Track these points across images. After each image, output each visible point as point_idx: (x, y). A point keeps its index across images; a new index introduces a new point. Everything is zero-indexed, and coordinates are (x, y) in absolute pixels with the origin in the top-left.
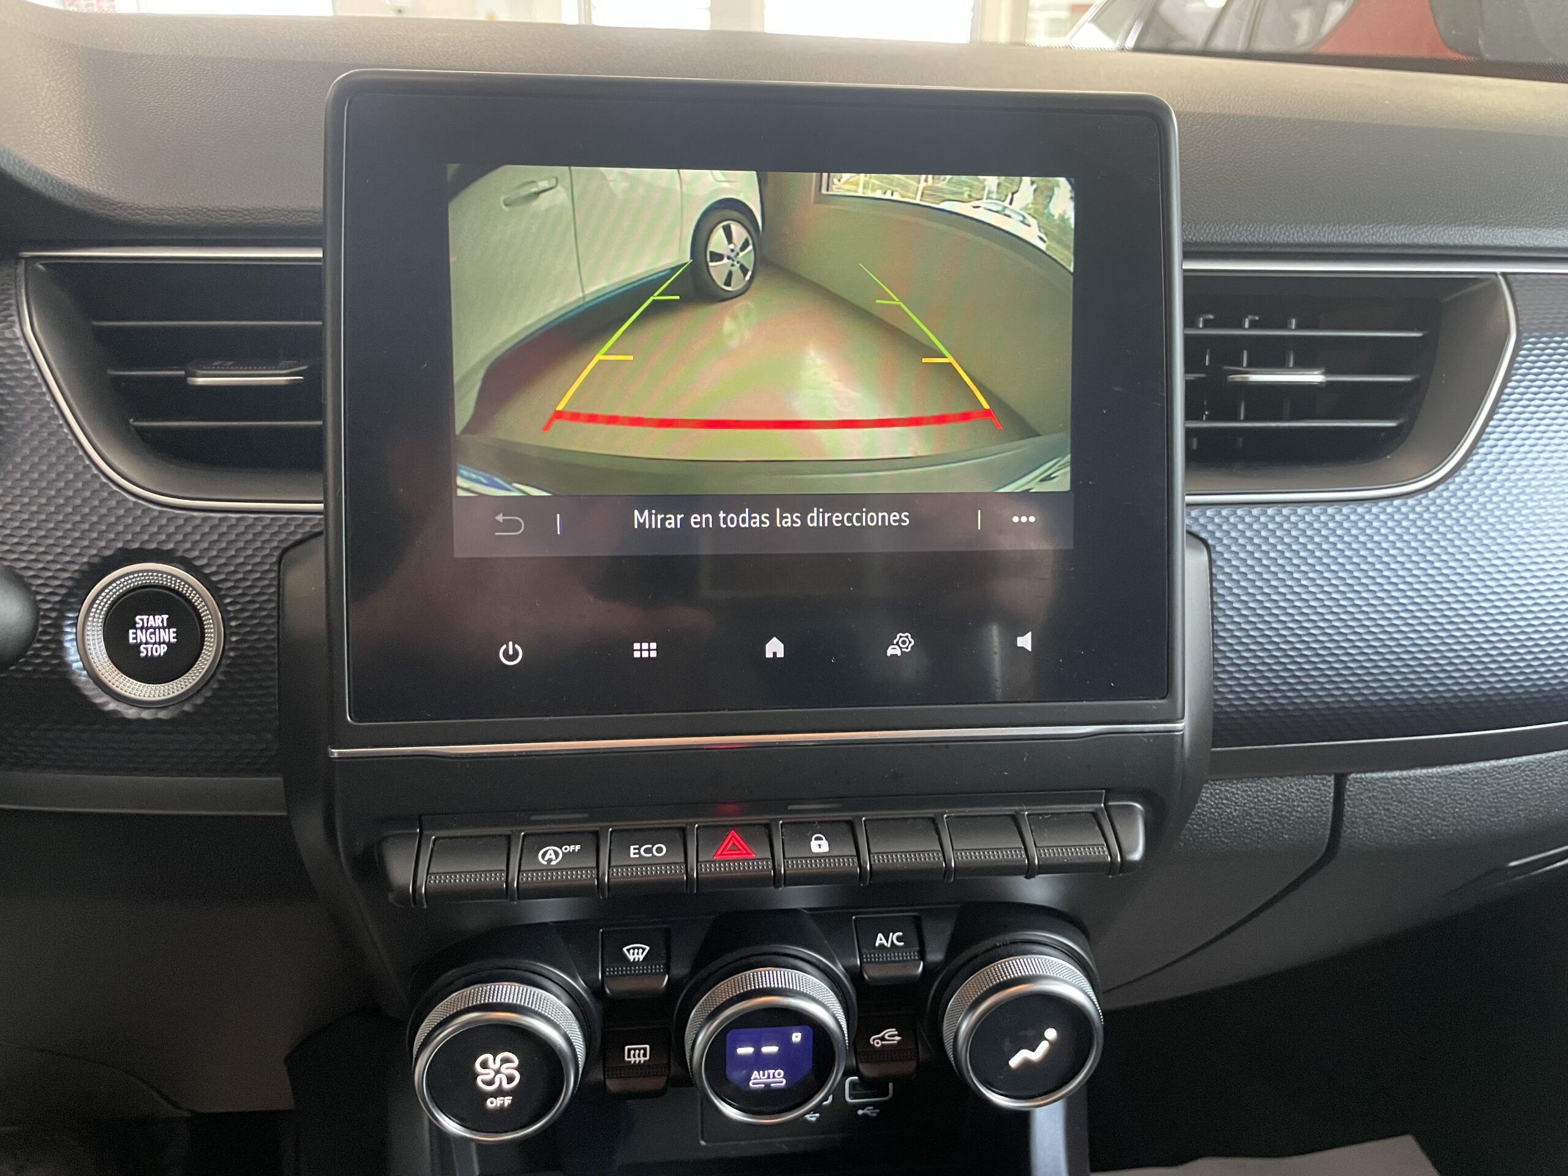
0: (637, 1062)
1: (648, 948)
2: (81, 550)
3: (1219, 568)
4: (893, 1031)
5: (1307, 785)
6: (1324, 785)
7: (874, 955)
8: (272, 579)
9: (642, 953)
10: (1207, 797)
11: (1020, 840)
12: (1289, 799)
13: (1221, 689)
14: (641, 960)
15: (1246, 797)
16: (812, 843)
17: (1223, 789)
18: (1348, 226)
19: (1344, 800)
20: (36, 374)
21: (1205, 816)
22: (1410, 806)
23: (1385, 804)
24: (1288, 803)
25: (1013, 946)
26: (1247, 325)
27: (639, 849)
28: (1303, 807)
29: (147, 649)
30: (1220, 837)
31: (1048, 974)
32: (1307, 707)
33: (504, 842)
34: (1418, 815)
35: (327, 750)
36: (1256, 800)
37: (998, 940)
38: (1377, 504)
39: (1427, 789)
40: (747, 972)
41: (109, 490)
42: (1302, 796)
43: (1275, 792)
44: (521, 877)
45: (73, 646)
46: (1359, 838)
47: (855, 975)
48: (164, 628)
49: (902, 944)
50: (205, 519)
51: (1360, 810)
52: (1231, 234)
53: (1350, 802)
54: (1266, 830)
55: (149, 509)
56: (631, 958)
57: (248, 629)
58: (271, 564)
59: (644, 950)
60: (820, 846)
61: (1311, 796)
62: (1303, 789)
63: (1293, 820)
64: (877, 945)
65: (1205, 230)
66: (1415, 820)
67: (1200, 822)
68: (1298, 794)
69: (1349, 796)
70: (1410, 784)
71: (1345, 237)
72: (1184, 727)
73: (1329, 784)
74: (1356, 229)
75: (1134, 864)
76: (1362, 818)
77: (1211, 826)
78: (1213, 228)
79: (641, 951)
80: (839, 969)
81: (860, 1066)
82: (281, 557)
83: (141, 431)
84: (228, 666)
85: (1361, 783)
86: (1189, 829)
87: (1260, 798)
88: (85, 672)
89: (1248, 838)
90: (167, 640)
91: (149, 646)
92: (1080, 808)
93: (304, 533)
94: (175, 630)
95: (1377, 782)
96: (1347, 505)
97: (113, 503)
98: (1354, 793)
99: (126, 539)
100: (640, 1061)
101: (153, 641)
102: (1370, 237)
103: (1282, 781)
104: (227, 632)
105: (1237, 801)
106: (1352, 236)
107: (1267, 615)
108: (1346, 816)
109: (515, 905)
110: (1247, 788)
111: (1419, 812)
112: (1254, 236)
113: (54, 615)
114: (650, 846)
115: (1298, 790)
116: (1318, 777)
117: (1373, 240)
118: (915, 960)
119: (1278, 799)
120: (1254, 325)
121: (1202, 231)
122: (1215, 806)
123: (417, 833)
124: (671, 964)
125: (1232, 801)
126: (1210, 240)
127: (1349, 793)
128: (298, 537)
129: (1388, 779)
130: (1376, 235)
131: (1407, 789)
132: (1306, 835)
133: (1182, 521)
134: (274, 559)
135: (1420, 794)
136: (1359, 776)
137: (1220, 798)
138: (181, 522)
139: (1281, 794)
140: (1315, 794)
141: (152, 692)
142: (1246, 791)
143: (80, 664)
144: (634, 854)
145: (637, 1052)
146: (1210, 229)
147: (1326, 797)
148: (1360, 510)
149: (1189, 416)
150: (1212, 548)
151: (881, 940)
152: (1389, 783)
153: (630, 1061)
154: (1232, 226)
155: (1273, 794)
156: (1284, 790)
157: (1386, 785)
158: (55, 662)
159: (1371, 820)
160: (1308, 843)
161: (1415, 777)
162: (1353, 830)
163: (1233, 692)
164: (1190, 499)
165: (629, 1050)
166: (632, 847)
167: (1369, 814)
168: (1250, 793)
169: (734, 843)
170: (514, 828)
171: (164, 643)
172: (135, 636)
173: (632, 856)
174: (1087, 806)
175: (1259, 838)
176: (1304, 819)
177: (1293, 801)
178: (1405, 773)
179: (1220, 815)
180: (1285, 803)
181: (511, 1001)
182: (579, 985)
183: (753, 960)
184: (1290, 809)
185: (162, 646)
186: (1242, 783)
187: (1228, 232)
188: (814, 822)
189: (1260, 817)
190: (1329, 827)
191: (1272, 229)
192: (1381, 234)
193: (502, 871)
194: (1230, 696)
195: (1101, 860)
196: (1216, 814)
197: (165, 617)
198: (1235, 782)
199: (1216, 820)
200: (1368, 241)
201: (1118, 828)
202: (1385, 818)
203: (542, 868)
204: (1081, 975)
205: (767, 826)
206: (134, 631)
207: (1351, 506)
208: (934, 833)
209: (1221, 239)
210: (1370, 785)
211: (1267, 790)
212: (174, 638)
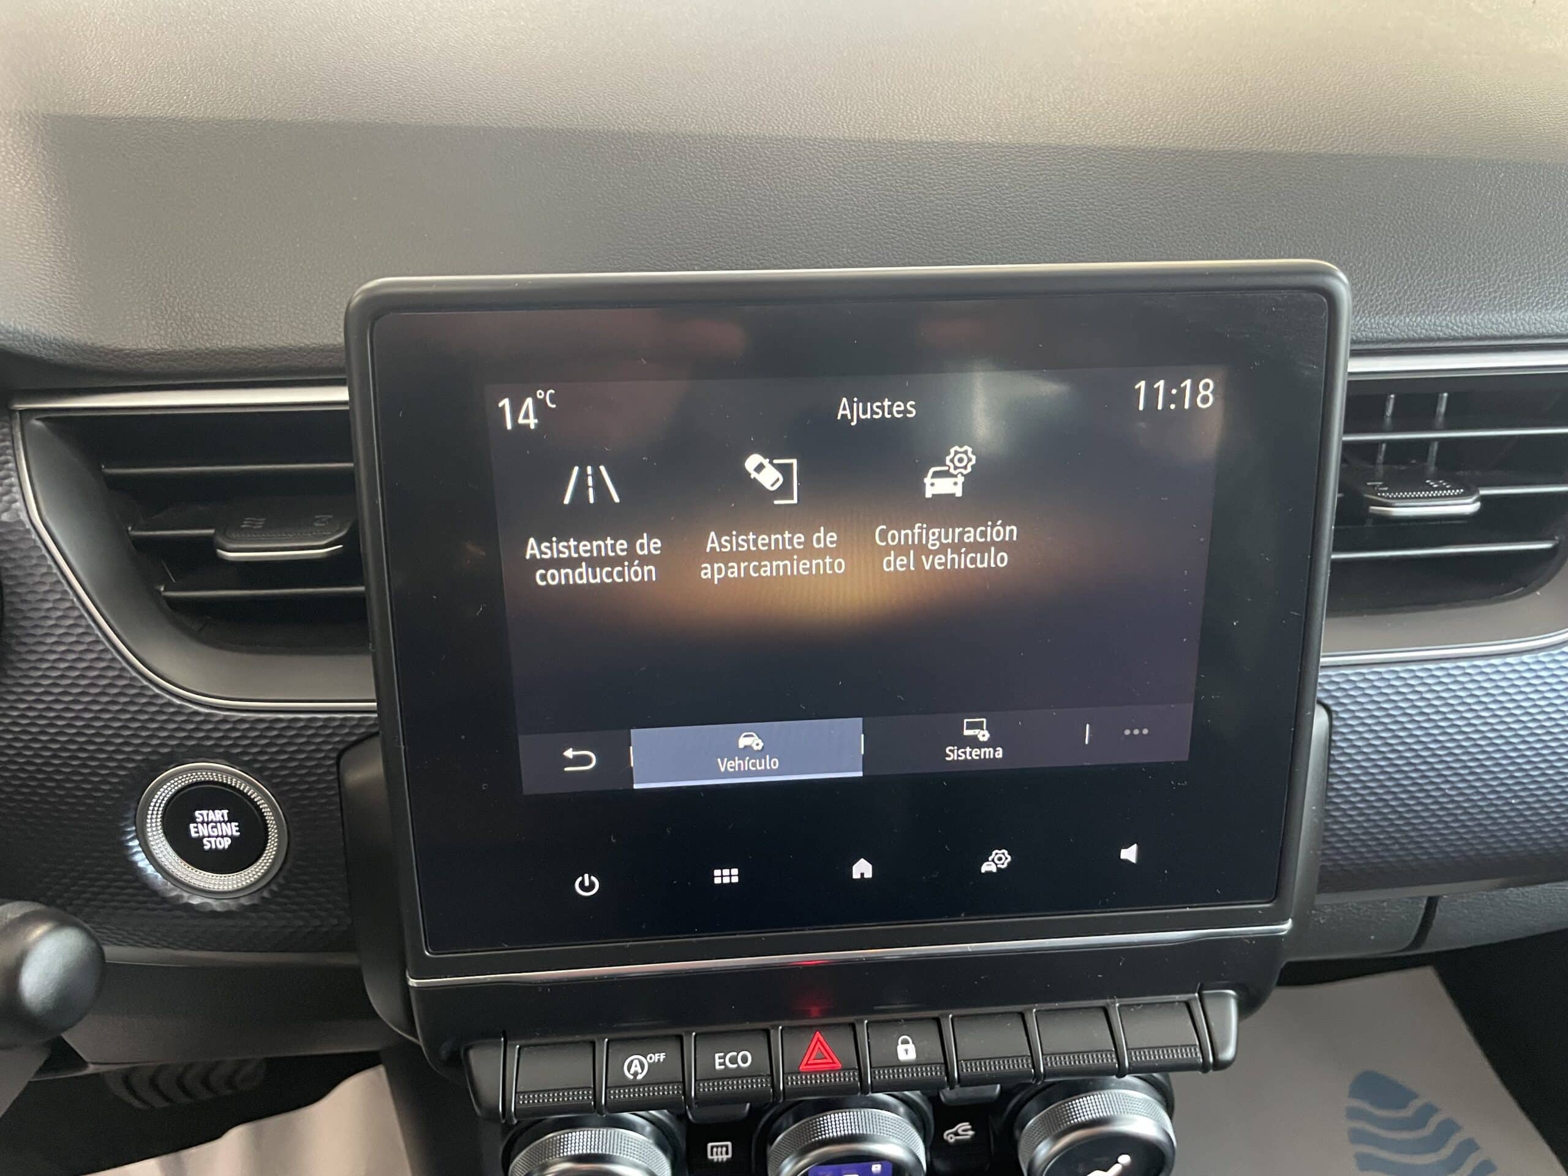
0: (720, 1160)
3: (1340, 736)
4: (966, 1125)
8: (331, 781)
11: (1111, 1039)
12: (1379, 907)
16: (898, 1047)
19: (1436, 906)
23: (1478, 908)
24: (1378, 911)
27: (724, 1057)
28: (1392, 914)
29: (210, 842)
33: (589, 1049)
35: (407, 980)
41: (142, 685)
44: (608, 1095)
45: (136, 845)
47: (932, 1098)
48: (226, 823)
51: (1451, 914)
53: (1442, 908)
58: (328, 767)
60: (906, 1050)
63: (1381, 925)
69: (1442, 903)
75: (1226, 1063)
80: (917, 1096)
82: (339, 758)
88: (154, 869)
90: (230, 834)
91: (213, 840)
92: (1173, 998)
93: (361, 733)
97: (157, 706)
98: (1447, 900)
100: (722, 1159)
101: (216, 834)
104: (290, 827)
108: (1436, 919)
114: (735, 1054)
123: (501, 1043)
128: (356, 737)
134: (331, 761)
139: (1371, 904)
141: (222, 882)
143: (145, 858)
144: (720, 1064)
145: (719, 1149)
150: (1334, 714)
153: (713, 1160)
155: (1363, 904)
159: (1461, 921)
165: (712, 1148)
166: (717, 1055)
167: (1459, 917)
169: (819, 1048)
170: (597, 1034)
171: (227, 836)
172: (196, 830)
174: (1181, 995)
176: (1393, 923)
177: (1384, 908)
180: (1374, 911)
184: (1379, 916)
185: (225, 839)
188: (900, 1021)
189: (1347, 923)
190: (1416, 929)
193: (590, 1089)
195: (1193, 1061)
197: (225, 812)
201: (1211, 1018)
205: (852, 1026)
206: (195, 825)
208: (1023, 1032)
212: (237, 831)
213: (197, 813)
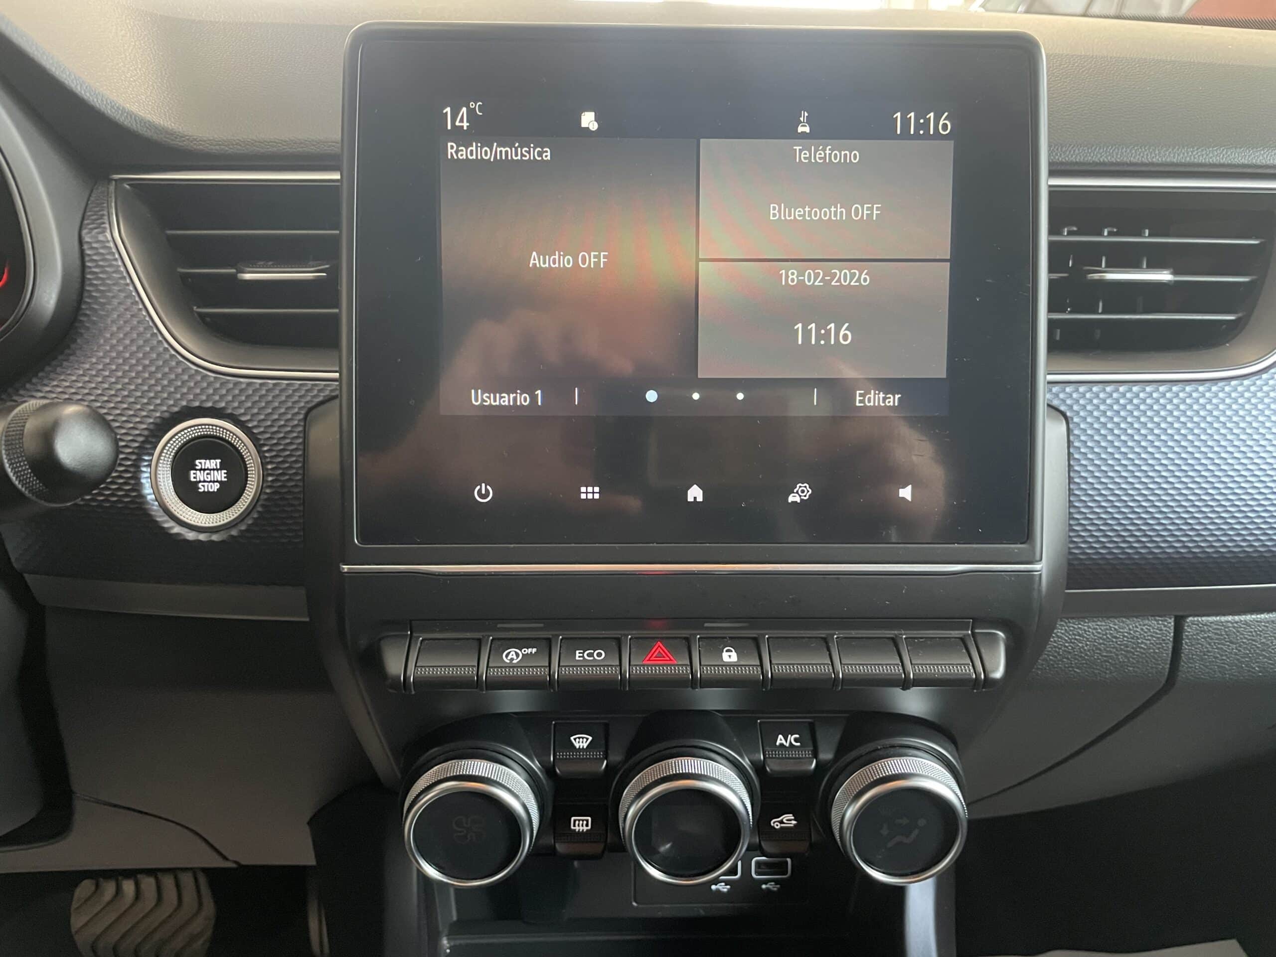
0: (581, 830)
1: (590, 738)
2: (155, 407)
3: (1076, 437)
4: (790, 816)
5: (1150, 626)
6: (1165, 626)
7: (775, 752)
8: (299, 432)
9: (586, 742)
10: (1062, 634)
11: (898, 658)
12: (1134, 636)
13: (1075, 540)
14: (585, 747)
15: (1096, 634)
16: (723, 654)
17: (1076, 626)
18: (1196, 149)
19: (1182, 639)
20: (122, 269)
21: (1059, 649)
22: (1240, 646)
23: (1219, 644)
24: (1133, 641)
25: (892, 749)
26: (1106, 233)
27: (583, 653)
28: (1146, 644)
29: (203, 486)
30: (1072, 667)
31: (921, 772)
32: (1150, 556)
33: (476, 644)
34: (1248, 654)
35: (339, 567)
36: (1105, 637)
37: (879, 744)
38: (1216, 384)
39: (1255, 631)
40: (670, 760)
41: (177, 360)
42: (1146, 635)
43: (1121, 630)
44: (488, 671)
45: (147, 482)
46: (1195, 672)
47: (759, 768)
48: (217, 470)
49: (798, 744)
50: (249, 384)
51: (1196, 648)
52: (1092, 155)
53: (1187, 641)
54: (1113, 662)
55: (207, 376)
56: (577, 745)
57: (281, 471)
58: (299, 420)
59: (587, 739)
60: (730, 656)
61: (1154, 635)
62: (1147, 629)
63: (1138, 655)
64: (778, 744)
65: (1070, 152)
66: (1245, 657)
67: (1056, 654)
68: (1142, 633)
69: (1187, 636)
70: (1241, 627)
71: (1192, 157)
72: (1042, 567)
73: (1169, 625)
74: (1202, 150)
75: (995, 681)
76: (1197, 655)
77: (1066, 658)
78: (1077, 150)
79: (585, 740)
80: (746, 762)
81: (763, 844)
82: (306, 415)
83: (202, 316)
84: (266, 500)
85: (1198, 625)
86: (1045, 660)
87: (1108, 636)
88: (156, 503)
89: (1097, 669)
90: (219, 479)
91: (206, 484)
92: (950, 634)
93: (324, 396)
94: (226, 471)
95: (1212, 625)
96: (1190, 385)
97: (180, 370)
98: (1191, 633)
99: (189, 399)
100: (583, 830)
101: (209, 480)
102: (1214, 158)
103: (1128, 622)
104: (265, 473)
105: (1088, 637)
106: (1199, 156)
107: (1117, 477)
108: (1183, 653)
109: (483, 694)
110: (1098, 627)
111: (1248, 652)
112: (1113, 157)
113: (134, 457)
114: (592, 651)
115: (1142, 629)
116: (1160, 619)
117: (1217, 160)
118: (810, 758)
119: (1124, 636)
120: (1111, 234)
121: (1068, 153)
122: (1069, 641)
123: (407, 635)
124: (609, 752)
125: (1083, 637)
126: (1074, 160)
127: (1187, 633)
128: (321, 399)
129: (1222, 622)
130: (1219, 157)
131: (1238, 632)
132: (1148, 668)
133: (1043, 396)
134: (301, 417)
135: (1250, 636)
136: (1196, 619)
137: (1074, 634)
138: (231, 386)
139: (1127, 633)
140: (1157, 633)
141: (208, 520)
142: (1097, 629)
143: (153, 496)
144: (579, 657)
145: (581, 822)
146: (1074, 151)
147: (1167, 636)
148: (1201, 389)
149: (1051, 309)
150: (1069, 419)
151: (781, 740)
152: (1223, 625)
153: (575, 830)
154: (1093, 148)
155: (1120, 632)
156: (1130, 629)
157: (1220, 627)
158: (134, 494)
159: (1206, 657)
160: (1150, 675)
161: (1245, 621)
162: (1190, 665)
163: (1085, 542)
164: (1050, 378)
165: (575, 821)
166: (577, 652)
167: (1204, 651)
168: (1099, 631)
169: (659, 652)
170: (484, 634)
171: (217, 481)
172: (195, 476)
173: (577, 658)
174: (957, 632)
175: (1107, 669)
176: (1147, 654)
177: (1138, 638)
178: (1237, 618)
179: (1073, 648)
180: (1130, 640)
181: (480, 774)
182: (535, 765)
183: (674, 751)
184: (1134, 646)
185: (216, 484)
186: (1094, 621)
187: (1090, 153)
188: (725, 638)
189: (1107, 652)
190: (1169, 662)
191: (1128, 151)
192: (1223, 155)
193: (474, 666)
194: (1083, 546)
195: (967, 677)
196: (1070, 648)
197: (218, 461)
198: (1087, 621)
199: (1070, 653)
200: (1213, 161)
201: (983, 651)
202: (1218, 656)
203: (507, 665)
204: (949, 775)
205: (687, 639)
206: (195, 472)
207: (1193, 386)
208: (825, 649)
209: (1084, 159)
210: (1205, 627)
211: (1115, 629)
212: (225, 477)
213: (197, 462)
